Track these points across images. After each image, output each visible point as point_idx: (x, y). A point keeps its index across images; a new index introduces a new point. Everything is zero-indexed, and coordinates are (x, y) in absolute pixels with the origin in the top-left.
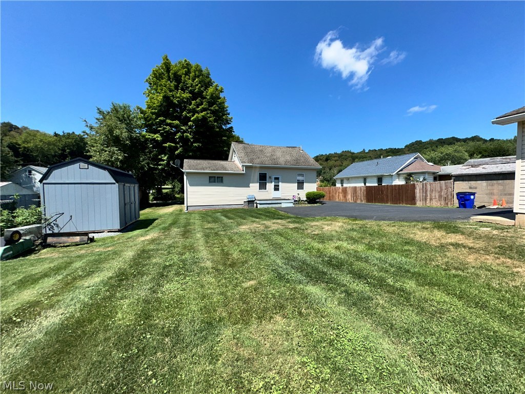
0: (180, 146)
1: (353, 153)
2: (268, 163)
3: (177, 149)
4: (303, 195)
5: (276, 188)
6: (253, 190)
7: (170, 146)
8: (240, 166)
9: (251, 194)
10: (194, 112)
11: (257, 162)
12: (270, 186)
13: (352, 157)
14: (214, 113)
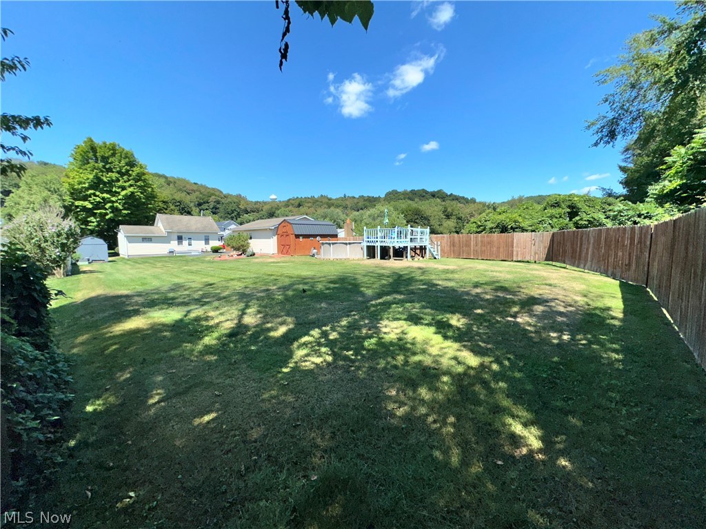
0: (110, 212)
1: (330, 199)
2: (183, 230)
3: (107, 214)
4: (208, 248)
5: (190, 245)
6: (174, 245)
7: (100, 213)
8: (164, 231)
9: (172, 248)
10: (124, 188)
11: (175, 229)
12: (185, 243)
13: (327, 204)
14: (140, 187)
